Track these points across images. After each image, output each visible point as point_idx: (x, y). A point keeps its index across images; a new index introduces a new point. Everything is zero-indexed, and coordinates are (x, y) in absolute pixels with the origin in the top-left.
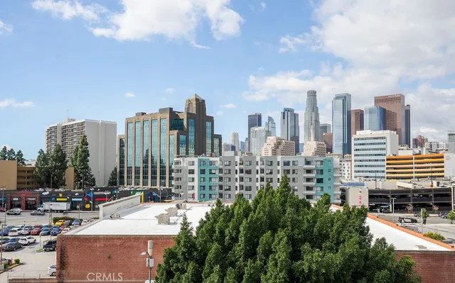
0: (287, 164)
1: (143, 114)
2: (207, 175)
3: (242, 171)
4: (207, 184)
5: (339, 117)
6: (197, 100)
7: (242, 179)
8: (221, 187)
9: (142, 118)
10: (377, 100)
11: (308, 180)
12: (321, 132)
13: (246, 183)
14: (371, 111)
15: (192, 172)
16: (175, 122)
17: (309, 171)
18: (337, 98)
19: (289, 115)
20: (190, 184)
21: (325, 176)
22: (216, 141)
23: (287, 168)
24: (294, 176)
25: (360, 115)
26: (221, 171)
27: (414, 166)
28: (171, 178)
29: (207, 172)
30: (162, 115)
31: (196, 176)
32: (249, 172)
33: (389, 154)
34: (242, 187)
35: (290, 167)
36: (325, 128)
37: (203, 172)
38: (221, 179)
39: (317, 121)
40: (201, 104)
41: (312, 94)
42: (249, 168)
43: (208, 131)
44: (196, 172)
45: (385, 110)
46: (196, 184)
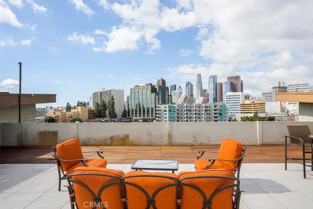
0: (206, 107)
1: (138, 86)
2: (172, 112)
3: (187, 110)
4: (172, 116)
5: (212, 86)
6: (162, 80)
7: (187, 114)
8: (178, 117)
9: (138, 88)
10: (229, 78)
11: (215, 114)
12: (203, 93)
13: (189, 116)
14: (226, 83)
15: (165, 111)
16: (153, 90)
17: (215, 110)
18: (211, 77)
19: (189, 85)
20: (165, 116)
21: (223, 112)
22: (170, 97)
23: (206, 109)
24: (210, 112)
25: (221, 85)
26: (178, 110)
27: (252, 107)
28: (156, 114)
29: (172, 111)
30: (148, 87)
31: (167, 113)
32: (190, 111)
33: (241, 102)
34: (187, 117)
35: (208, 108)
36: (205, 91)
37: (170, 111)
38: (178, 114)
39: (201, 88)
40: (164, 82)
41: (199, 76)
42: (190, 109)
43: (167, 93)
44: (168, 110)
45: (232, 83)
46: (167, 116)
